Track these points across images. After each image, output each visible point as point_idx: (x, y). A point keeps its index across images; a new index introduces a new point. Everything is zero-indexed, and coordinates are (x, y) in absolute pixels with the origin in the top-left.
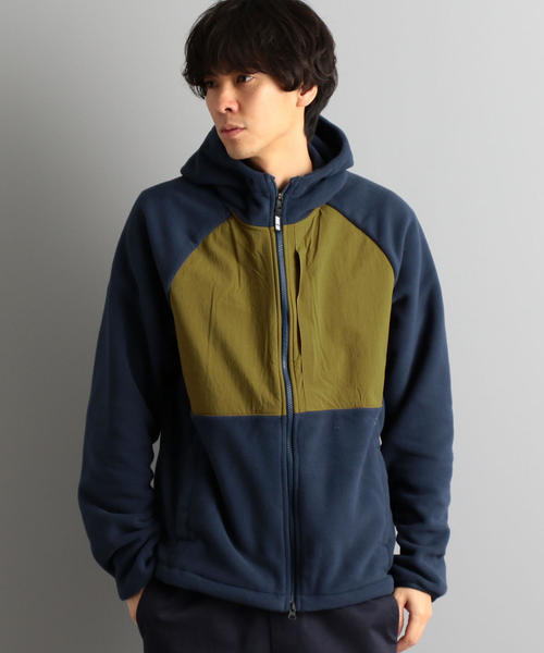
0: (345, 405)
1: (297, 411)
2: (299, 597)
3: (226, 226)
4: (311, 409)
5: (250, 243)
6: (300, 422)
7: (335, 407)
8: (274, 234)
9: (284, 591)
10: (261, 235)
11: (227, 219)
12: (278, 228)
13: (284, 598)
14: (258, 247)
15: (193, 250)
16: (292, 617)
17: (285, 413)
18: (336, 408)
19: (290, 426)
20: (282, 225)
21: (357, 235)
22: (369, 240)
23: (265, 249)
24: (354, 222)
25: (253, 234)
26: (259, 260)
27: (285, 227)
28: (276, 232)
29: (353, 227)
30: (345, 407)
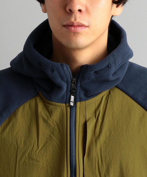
8: (69, 109)
20: (75, 102)
27: (78, 104)
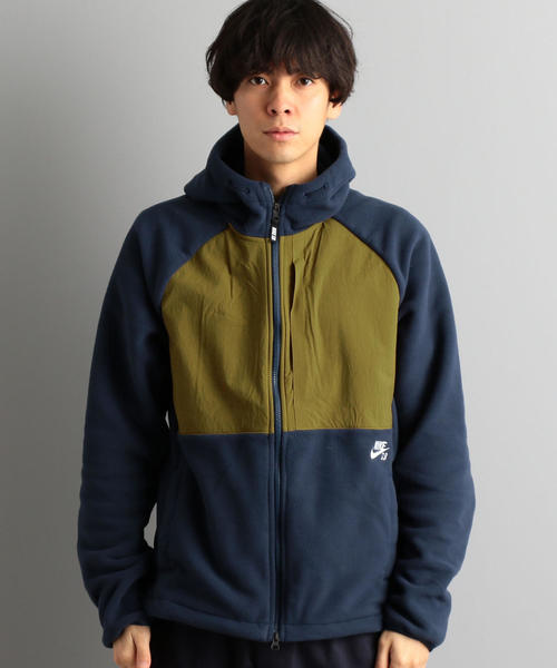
0: (339, 425)
1: (285, 429)
2: (283, 626)
3: (221, 238)
4: (301, 427)
5: (244, 253)
6: (289, 440)
7: (329, 426)
8: (269, 245)
9: (268, 619)
10: (256, 246)
11: (223, 230)
12: (274, 238)
13: (267, 627)
14: (253, 257)
15: (184, 262)
16: (275, 647)
17: (273, 431)
18: (330, 428)
19: (278, 445)
20: (278, 236)
21: (362, 249)
22: (374, 254)
23: (259, 260)
24: (358, 236)
25: (248, 245)
26: (252, 271)
27: (282, 238)
28: (272, 242)
29: (358, 241)
30: (339, 427)
